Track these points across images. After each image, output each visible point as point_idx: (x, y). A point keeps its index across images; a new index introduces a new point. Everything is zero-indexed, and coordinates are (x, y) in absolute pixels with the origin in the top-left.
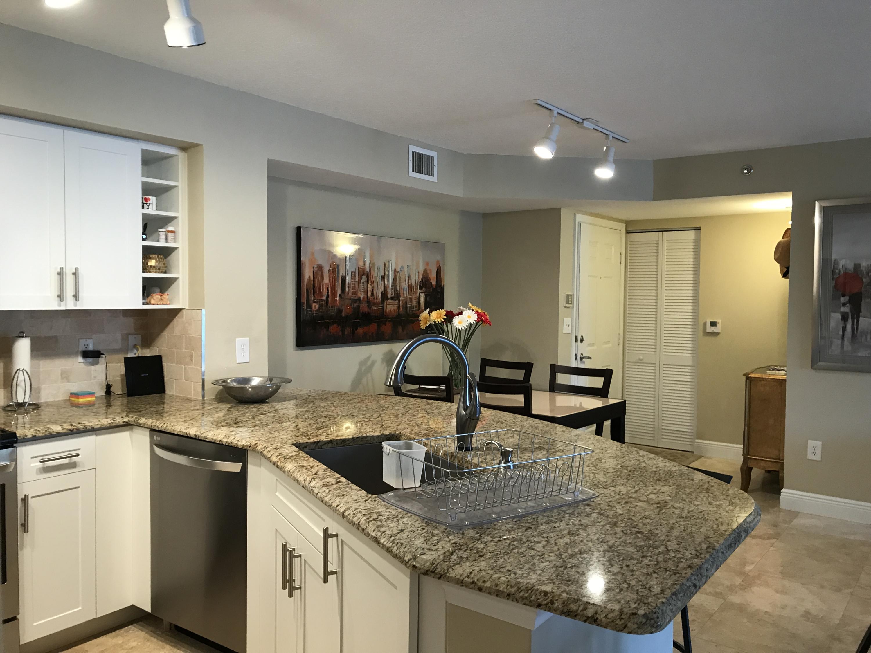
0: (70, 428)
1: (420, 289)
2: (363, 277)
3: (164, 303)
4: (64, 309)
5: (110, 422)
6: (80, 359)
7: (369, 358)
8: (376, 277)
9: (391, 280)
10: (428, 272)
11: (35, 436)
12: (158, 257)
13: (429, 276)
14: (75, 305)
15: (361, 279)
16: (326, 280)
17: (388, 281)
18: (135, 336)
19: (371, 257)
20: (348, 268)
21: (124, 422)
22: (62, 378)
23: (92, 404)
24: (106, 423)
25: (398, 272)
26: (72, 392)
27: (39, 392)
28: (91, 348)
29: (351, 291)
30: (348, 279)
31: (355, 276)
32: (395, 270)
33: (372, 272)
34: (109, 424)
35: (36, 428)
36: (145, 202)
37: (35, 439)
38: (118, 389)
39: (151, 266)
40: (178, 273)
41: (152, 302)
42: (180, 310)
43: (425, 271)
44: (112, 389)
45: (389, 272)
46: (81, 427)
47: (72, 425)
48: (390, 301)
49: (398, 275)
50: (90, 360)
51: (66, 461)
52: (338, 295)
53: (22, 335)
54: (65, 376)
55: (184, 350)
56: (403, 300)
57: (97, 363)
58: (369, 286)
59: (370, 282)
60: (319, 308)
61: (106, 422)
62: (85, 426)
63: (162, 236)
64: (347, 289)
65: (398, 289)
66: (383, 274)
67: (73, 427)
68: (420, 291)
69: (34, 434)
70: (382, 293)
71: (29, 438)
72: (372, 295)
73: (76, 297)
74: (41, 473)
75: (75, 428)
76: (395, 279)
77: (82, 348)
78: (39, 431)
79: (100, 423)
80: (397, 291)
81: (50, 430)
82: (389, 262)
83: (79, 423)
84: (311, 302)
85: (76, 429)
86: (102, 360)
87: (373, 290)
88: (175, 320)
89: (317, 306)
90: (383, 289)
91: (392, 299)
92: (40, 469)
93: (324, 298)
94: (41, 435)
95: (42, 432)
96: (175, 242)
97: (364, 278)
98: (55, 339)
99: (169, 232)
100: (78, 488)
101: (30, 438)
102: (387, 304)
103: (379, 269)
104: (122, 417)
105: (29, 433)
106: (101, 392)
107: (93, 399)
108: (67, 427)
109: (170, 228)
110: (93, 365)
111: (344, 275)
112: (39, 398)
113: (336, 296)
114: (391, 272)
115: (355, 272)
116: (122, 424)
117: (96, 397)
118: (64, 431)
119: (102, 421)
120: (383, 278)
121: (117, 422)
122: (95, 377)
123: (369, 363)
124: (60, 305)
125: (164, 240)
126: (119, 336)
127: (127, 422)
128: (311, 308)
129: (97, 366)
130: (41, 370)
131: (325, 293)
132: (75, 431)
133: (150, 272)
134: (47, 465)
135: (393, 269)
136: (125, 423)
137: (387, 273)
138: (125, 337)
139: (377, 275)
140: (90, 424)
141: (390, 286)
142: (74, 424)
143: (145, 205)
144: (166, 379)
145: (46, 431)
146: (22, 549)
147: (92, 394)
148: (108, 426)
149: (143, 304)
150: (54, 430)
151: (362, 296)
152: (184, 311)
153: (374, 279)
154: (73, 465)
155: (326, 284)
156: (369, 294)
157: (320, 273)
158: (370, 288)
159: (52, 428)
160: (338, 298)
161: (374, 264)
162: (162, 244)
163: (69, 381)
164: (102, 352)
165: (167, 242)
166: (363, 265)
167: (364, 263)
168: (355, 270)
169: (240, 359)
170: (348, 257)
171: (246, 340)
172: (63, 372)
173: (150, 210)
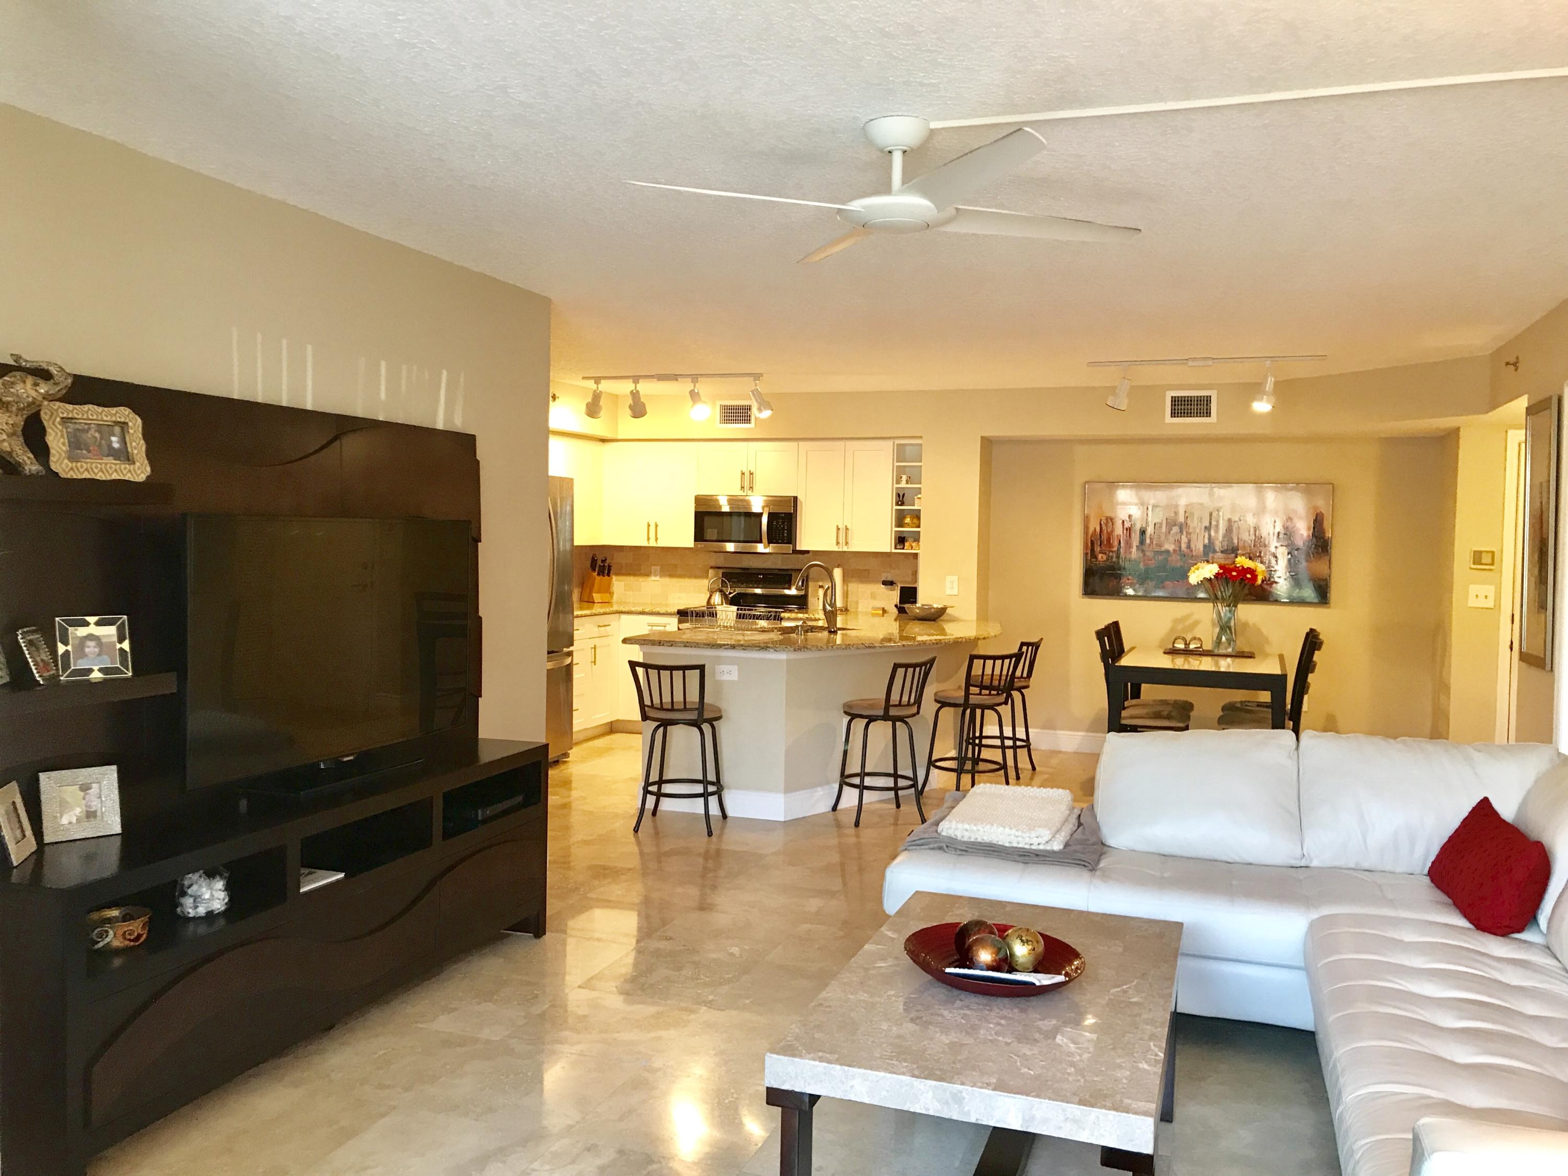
1: (1278, 542)
3: (912, 549)
6: (883, 586)
7: (1188, 617)
8: (1195, 528)
9: (1222, 531)
13: (1298, 525)
14: (850, 548)
15: (1171, 529)
16: (1119, 531)
17: (1217, 532)
19: (1187, 506)
20: (1149, 519)
25: (1235, 522)
28: (890, 579)
29: (1154, 542)
30: (1150, 530)
31: (1161, 527)
32: (1230, 520)
33: (1189, 522)
36: (898, 480)
39: (904, 523)
40: (927, 528)
43: (1290, 519)
45: (1218, 522)
48: (1219, 554)
49: (1235, 526)
52: (1135, 547)
53: (836, 566)
54: (873, 596)
58: (1184, 537)
59: (1185, 533)
60: (1107, 559)
63: (911, 502)
64: (1148, 541)
65: (1235, 540)
66: (1207, 524)
68: (1278, 544)
70: (1205, 546)
72: (1189, 547)
73: (848, 544)
76: (1229, 529)
77: (884, 579)
80: (1232, 543)
82: (1218, 510)
84: (1097, 553)
86: (896, 588)
87: (1189, 542)
89: (1105, 557)
90: (1206, 541)
93: (1115, 549)
96: (925, 505)
97: (1175, 529)
98: (867, 571)
99: (916, 499)
103: (1201, 520)
109: (918, 496)
111: (1144, 526)
113: (1130, 547)
114: (1221, 522)
115: (1161, 524)
120: (1208, 529)
124: (840, 548)
125: (915, 505)
128: (1096, 558)
129: (891, 592)
130: (861, 590)
131: (1116, 543)
133: (901, 528)
135: (1226, 518)
137: (1214, 523)
139: (1197, 525)
141: (1220, 538)
149: (896, 548)
151: (1170, 547)
153: (1191, 530)
155: (1118, 535)
156: (1184, 546)
157: (1109, 525)
158: (1184, 539)
160: (1134, 550)
161: (1192, 514)
162: (912, 507)
163: (876, 600)
165: (918, 506)
166: (1173, 515)
167: (1176, 513)
168: (1160, 521)
169: (948, 592)
170: (1150, 508)
171: (955, 578)
172: (872, 593)
173: (903, 484)
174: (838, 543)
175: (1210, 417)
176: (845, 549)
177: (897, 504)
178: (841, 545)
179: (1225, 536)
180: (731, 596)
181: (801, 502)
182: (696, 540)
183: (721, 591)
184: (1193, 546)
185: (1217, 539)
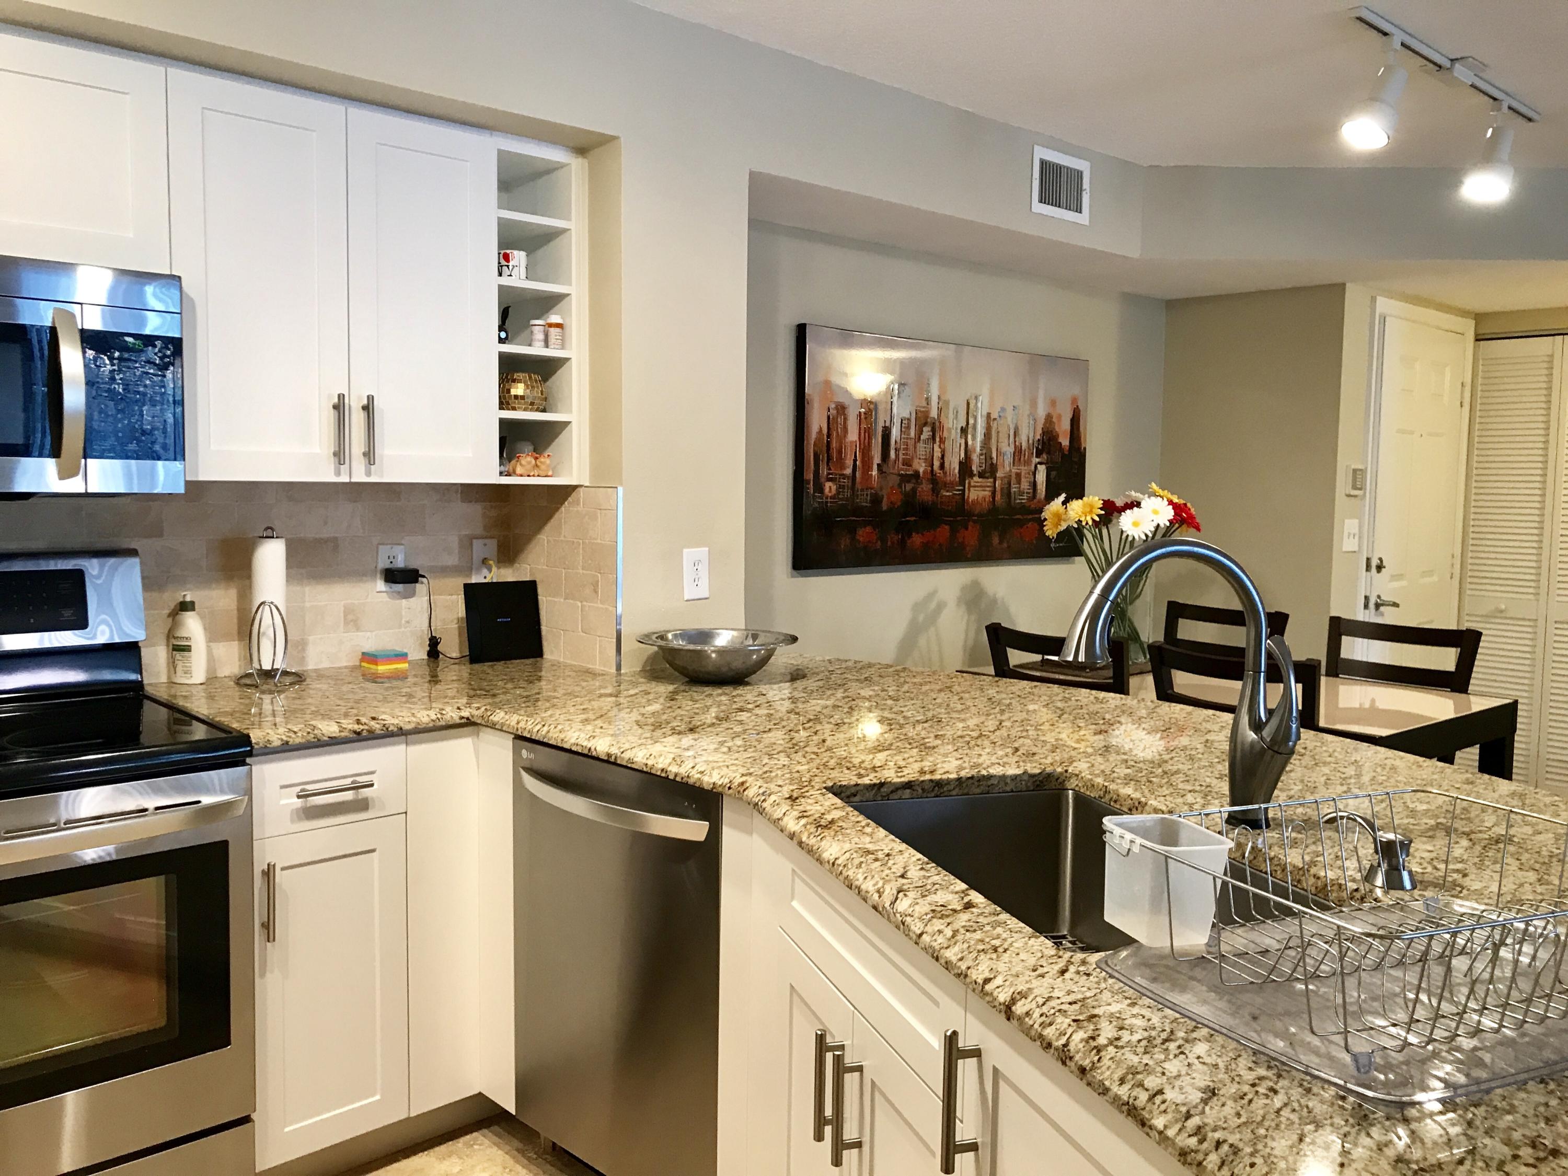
0: (357, 727)
1: (1037, 457)
2: (925, 429)
3: (542, 473)
4: (347, 480)
5: (434, 717)
6: (381, 585)
7: (931, 596)
8: (949, 430)
9: (980, 437)
10: (1054, 420)
11: (287, 743)
12: (530, 378)
13: (1057, 429)
14: (368, 473)
15: (921, 432)
16: (853, 435)
17: (974, 438)
18: (486, 541)
19: (942, 388)
20: (895, 411)
21: (462, 718)
22: (346, 623)
23: (400, 676)
24: (425, 720)
25: (995, 419)
26: (364, 651)
27: (304, 650)
28: (400, 563)
29: (901, 457)
30: (895, 433)
31: (908, 427)
32: (989, 415)
33: (943, 419)
34: (433, 720)
35: (289, 727)
36: (503, 262)
37: (287, 749)
38: (452, 646)
39: (516, 397)
40: (570, 411)
41: (519, 470)
42: (574, 488)
43: (1049, 418)
44: (440, 648)
45: (975, 418)
46: (378, 726)
47: (358, 722)
48: (976, 479)
49: (994, 425)
50: (400, 587)
51: (348, 796)
52: (875, 467)
53: (270, 534)
54: (352, 619)
55: (581, 571)
56: (1002, 479)
57: (412, 594)
58: (936, 448)
59: (938, 440)
60: (838, 493)
61: (425, 716)
62: (384, 725)
63: (539, 335)
64: (892, 454)
65: (994, 455)
66: (964, 425)
67: (362, 727)
68: (1038, 460)
69: (285, 738)
70: (960, 463)
71: (274, 748)
72: (942, 466)
73: (369, 455)
74: (300, 819)
75: (366, 727)
76: (987, 436)
77: (383, 563)
78: (295, 733)
79: (414, 719)
80: (991, 458)
81: (316, 732)
82: (976, 398)
83: (374, 719)
84: (823, 480)
85: (368, 731)
86: (421, 588)
87: (943, 457)
88: (563, 509)
89: (834, 488)
90: (963, 455)
91: (981, 475)
92: (297, 810)
93: (848, 471)
94: (298, 740)
95: (299, 734)
96: (563, 347)
97: (927, 432)
98: (333, 544)
99: (551, 325)
100: (373, 851)
101: (278, 747)
102: (970, 486)
103: (956, 413)
104: (459, 708)
105: (275, 737)
106: (419, 653)
107: (404, 666)
108: (350, 727)
109: (554, 318)
110: (405, 598)
111: (888, 424)
112: (302, 660)
113: (870, 468)
114: (979, 420)
115: (909, 420)
116: (458, 721)
117: (409, 662)
118: (343, 734)
119: (419, 715)
120: (964, 431)
121: (448, 717)
122: (408, 622)
123: (933, 605)
124: (338, 473)
125: (543, 343)
126: (454, 541)
127: (468, 719)
128: (822, 490)
129: (411, 600)
130: (307, 605)
131: (849, 462)
132: (365, 733)
133: (514, 409)
134: (313, 804)
135: (985, 413)
136: (463, 721)
137: (971, 421)
138: (467, 543)
139: (952, 424)
140: (396, 721)
141: (978, 449)
142: (363, 720)
143: (505, 268)
144: (544, 628)
145: (309, 733)
146: (263, 975)
147: (402, 657)
148: (431, 725)
149: (501, 474)
150: (324, 732)
151: (921, 467)
152: (581, 490)
153: (945, 434)
154: (362, 805)
155: (851, 442)
156: (937, 464)
157: (840, 420)
158: (937, 453)
159: (320, 726)
160: (875, 473)
161: (947, 403)
162: (537, 350)
163: (358, 629)
164: (421, 573)
165: (547, 346)
166: (924, 404)
167: (928, 400)
168: (909, 415)
169: (689, 591)
170: (896, 388)
171: (702, 552)
172: (348, 611)
173: (515, 278)
174: (340, 455)
175: (1080, 212)
176: (360, 476)
177: (501, 337)
179: (982, 448)
184: (947, 465)
185: (975, 450)
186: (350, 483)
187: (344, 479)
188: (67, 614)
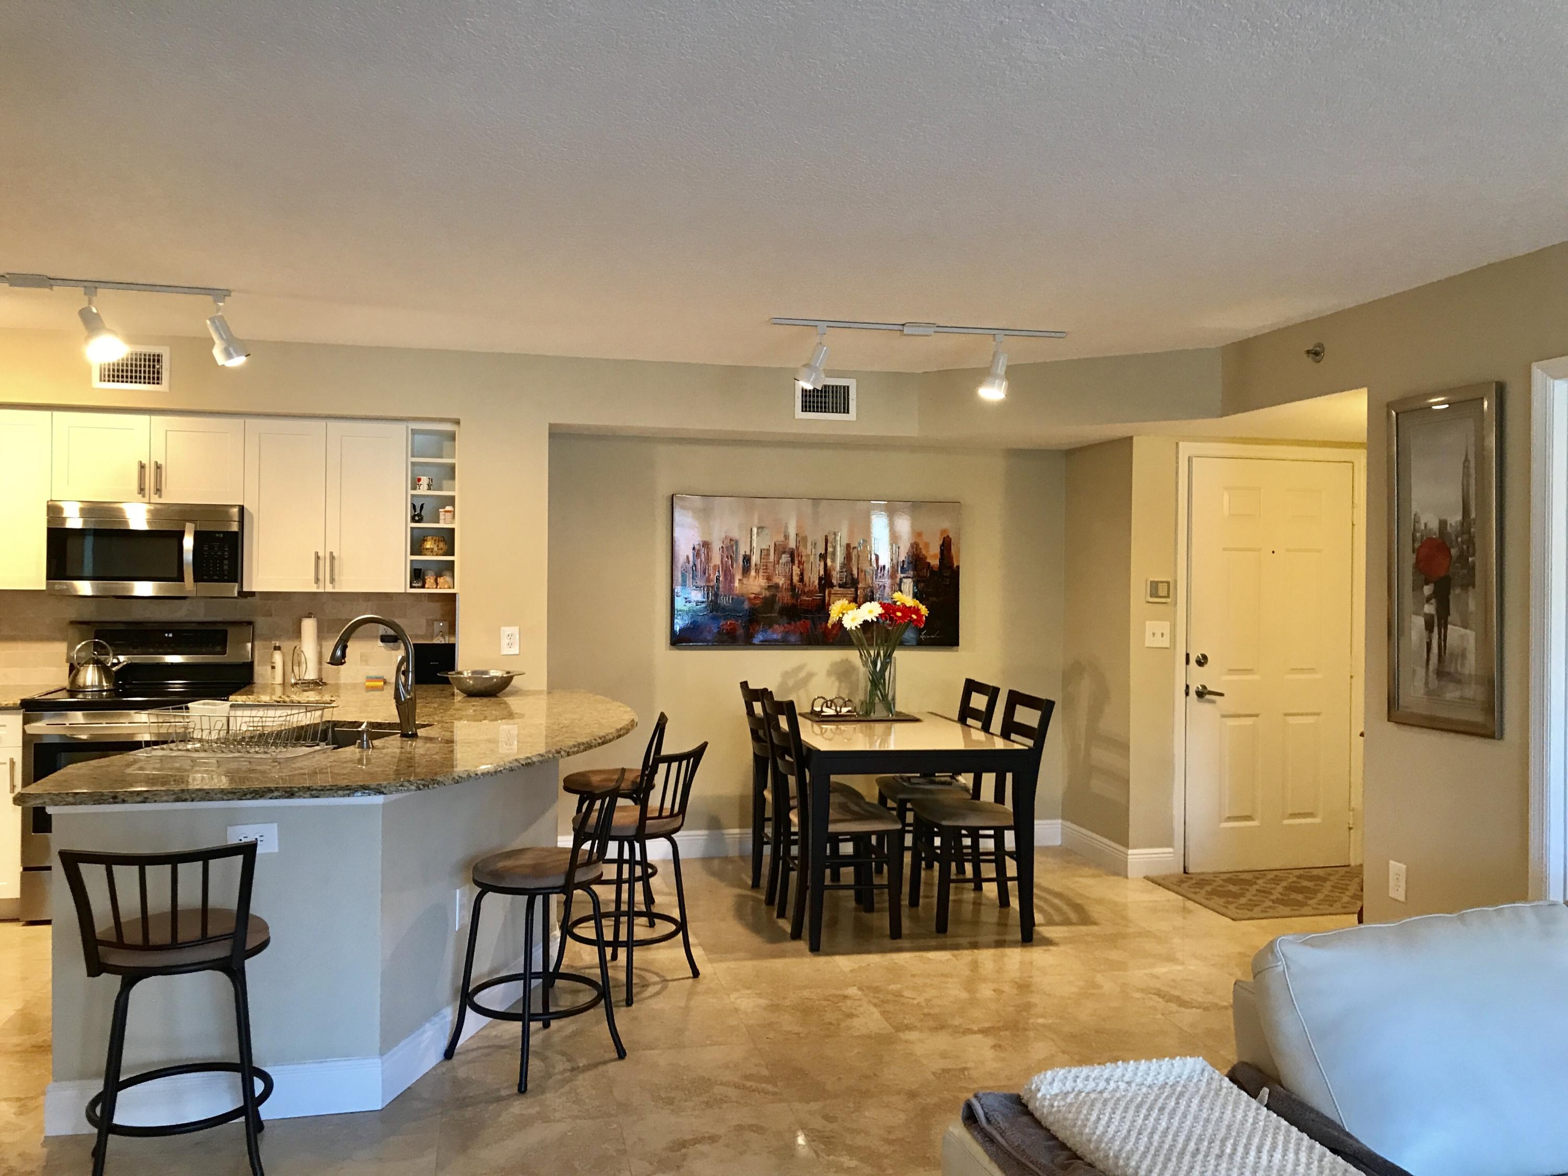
1: (902, 572)
2: (783, 556)
3: (441, 587)
5: (318, 699)
6: (381, 644)
7: (800, 668)
8: (808, 556)
9: (839, 560)
10: (921, 546)
11: (245, 703)
12: (433, 539)
13: (924, 552)
14: (334, 588)
15: (780, 558)
16: (716, 561)
17: (833, 560)
19: (799, 527)
20: (754, 544)
22: (361, 661)
24: (314, 699)
25: (854, 548)
26: (369, 675)
29: (760, 574)
30: (755, 559)
31: (768, 555)
32: (848, 546)
33: (801, 548)
35: (247, 696)
36: (415, 483)
39: (427, 549)
40: (453, 555)
41: (426, 586)
42: (458, 595)
43: (915, 546)
45: (834, 548)
48: (837, 588)
49: (854, 553)
50: (392, 644)
52: (737, 581)
53: (309, 616)
54: (365, 660)
56: (864, 589)
57: (397, 648)
58: (795, 568)
59: (796, 562)
63: (440, 517)
64: (753, 573)
65: (855, 572)
66: (823, 552)
68: (902, 575)
70: (820, 579)
72: (801, 580)
73: (332, 580)
76: (848, 557)
77: (380, 632)
80: (852, 575)
82: (835, 534)
84: (689, 589)
86: (402, 645)
87: (802, 574)
89: (700, 595)
90: (822, 573)
91: (840, 586)
93: (712, 584)
96: (452, 523)
97: (785, 558)
99: (447, 512)
101: (240, 704)
102: (830, 593)
103: (815, 545)
109: (449, 508)
110: (395, 650)
111: (748, 553)
113: (731, 582)
114: (838, 549)
115: (768, 550)
120: (823, 557)
123: (802, 674)
124: (318, 588)
125: (444, 521)
131: (713, 578)
133: (425, 555)
135: (844, 542)
137: (830, 550)
139: (811, 553)
141: (838, 568)
143: (415, 486)
149: (412, 587)
151: (780, 580)
153: (804, 559)
155: (715, 565)
156: (796, 579)
157: (705, 552)
158: (796, 570)
160: (736, 584)
161: (805, 539)
162: (442, 525)
163: (367, 664)
165: (446, 522)
166: (782, 538)
167: (786, 537)
168: (768, 547)
169: (506, 651)
170: (755, 530)
171: (515, 630)
172: (362, 656)
173: (423, 490)
174: (317, 580)
175: (848, 412)
176: (329, 589)
177: (413, 520)
178: (321, 583)
179: (843, 566)
180: (114, 669)
181: (251, 515)
182: (48, 578)
183: (97, 662)
184: (806, 579)
185: (834, 569)
186: (325, 593)
187: (321, 590)
188: (218, 649)
